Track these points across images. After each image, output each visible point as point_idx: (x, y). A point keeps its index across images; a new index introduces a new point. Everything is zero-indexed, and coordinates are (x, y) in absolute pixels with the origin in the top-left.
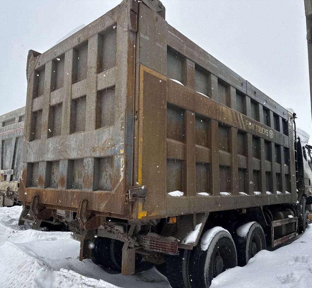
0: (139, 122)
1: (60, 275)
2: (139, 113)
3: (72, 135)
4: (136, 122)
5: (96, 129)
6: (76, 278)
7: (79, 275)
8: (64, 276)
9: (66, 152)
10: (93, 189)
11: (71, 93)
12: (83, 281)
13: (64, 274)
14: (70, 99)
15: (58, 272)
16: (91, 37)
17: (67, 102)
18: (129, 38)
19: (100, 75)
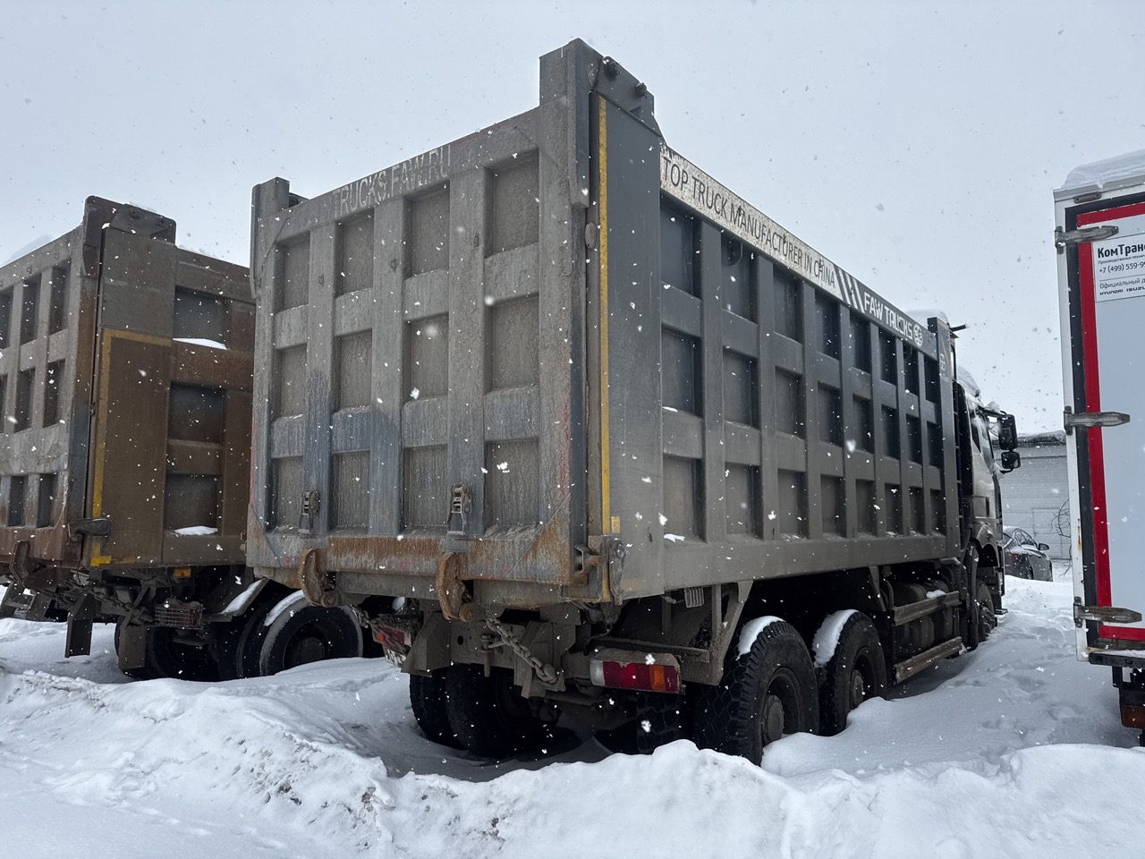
0: (97, 420)
1: (22, 680)
2: (98, 405)
3: (17, 434)
4: (94, 419)
5: (44, 426)
6: (43, 680)
7: (48, 676)
8: (27, 681)
9: (8, 462)
10: (38, 523)
11: (19, 359)
12: (53, 684)
13: (28, 678)
14: (16, 371)
15: (19, 676)
16: (44, 269)
17: (13, 376)
18: (83, 288)
19: (53, 337)
